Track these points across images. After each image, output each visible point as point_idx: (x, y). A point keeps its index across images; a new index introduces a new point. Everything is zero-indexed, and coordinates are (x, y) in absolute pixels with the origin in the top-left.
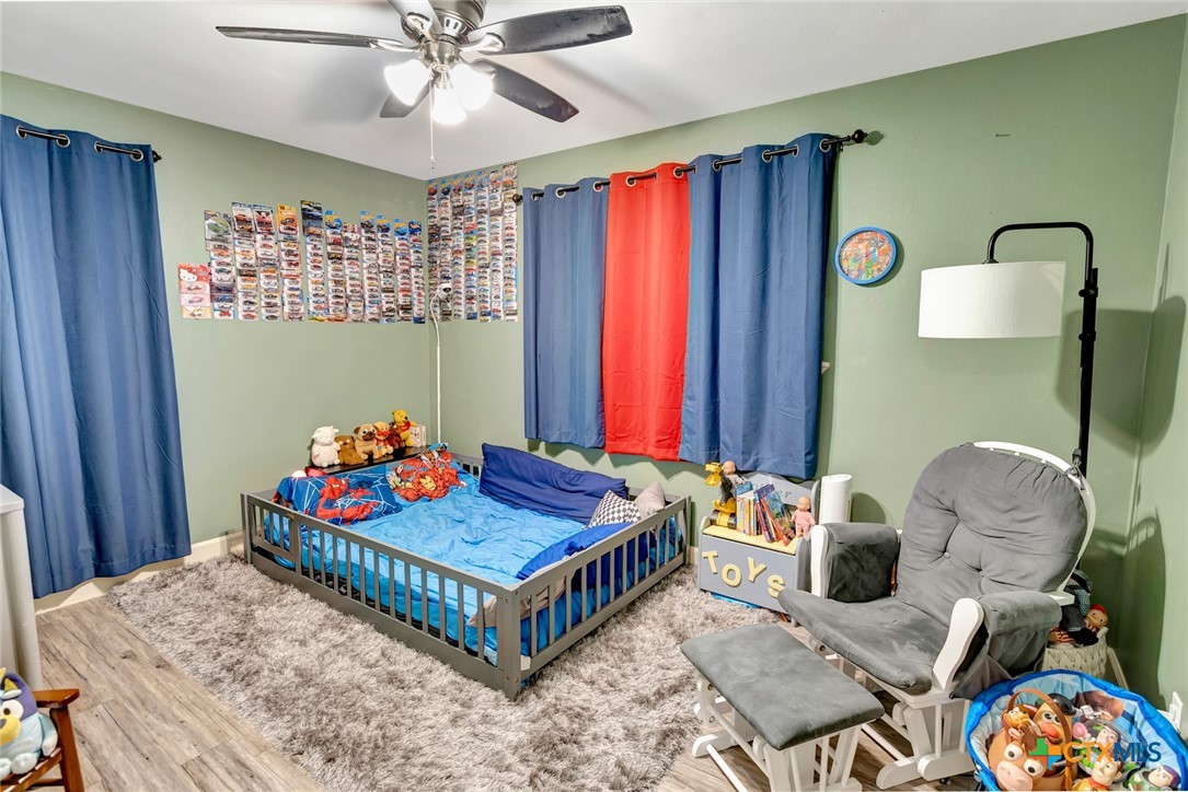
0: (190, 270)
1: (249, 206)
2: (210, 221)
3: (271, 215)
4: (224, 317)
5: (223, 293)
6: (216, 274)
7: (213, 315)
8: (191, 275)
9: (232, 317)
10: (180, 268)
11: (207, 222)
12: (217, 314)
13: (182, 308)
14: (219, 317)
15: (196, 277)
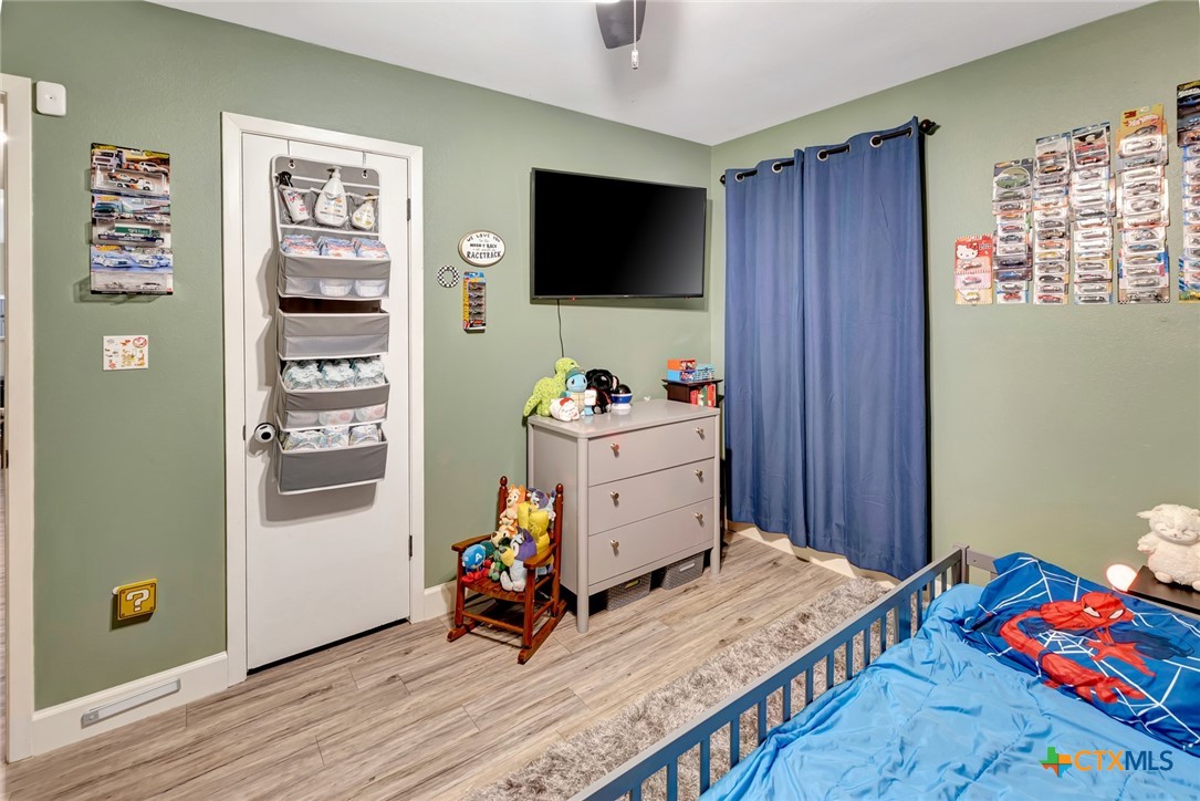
0: (970, 245)
1: (1065, 135)
2: (1002, 175)
3: (1105, 136)
4: (1011, 302)
5: (1013, 270)
6: (1003, 244)
7: (994, 298)
8: (971, 251)
9: (1023, 301)
10: (959, 243)
11: (996, 179)
12: (1000, 298)
13: (954, 293)
14: (1004, 302)
15: (976, 252)
